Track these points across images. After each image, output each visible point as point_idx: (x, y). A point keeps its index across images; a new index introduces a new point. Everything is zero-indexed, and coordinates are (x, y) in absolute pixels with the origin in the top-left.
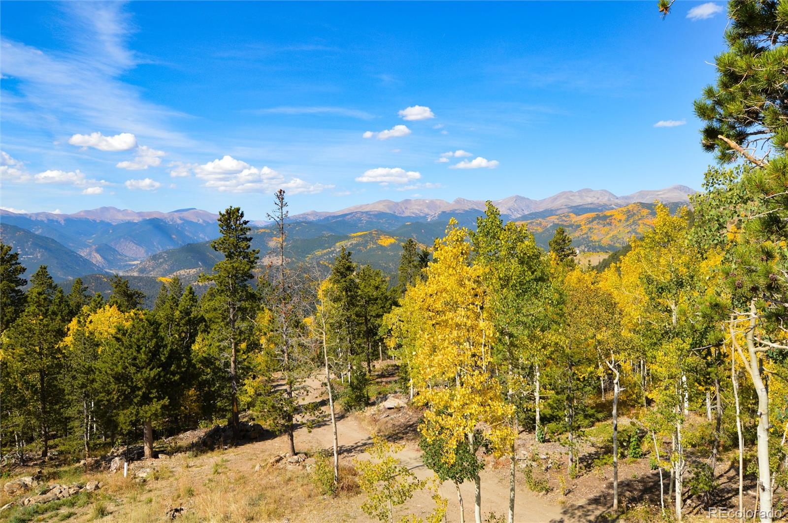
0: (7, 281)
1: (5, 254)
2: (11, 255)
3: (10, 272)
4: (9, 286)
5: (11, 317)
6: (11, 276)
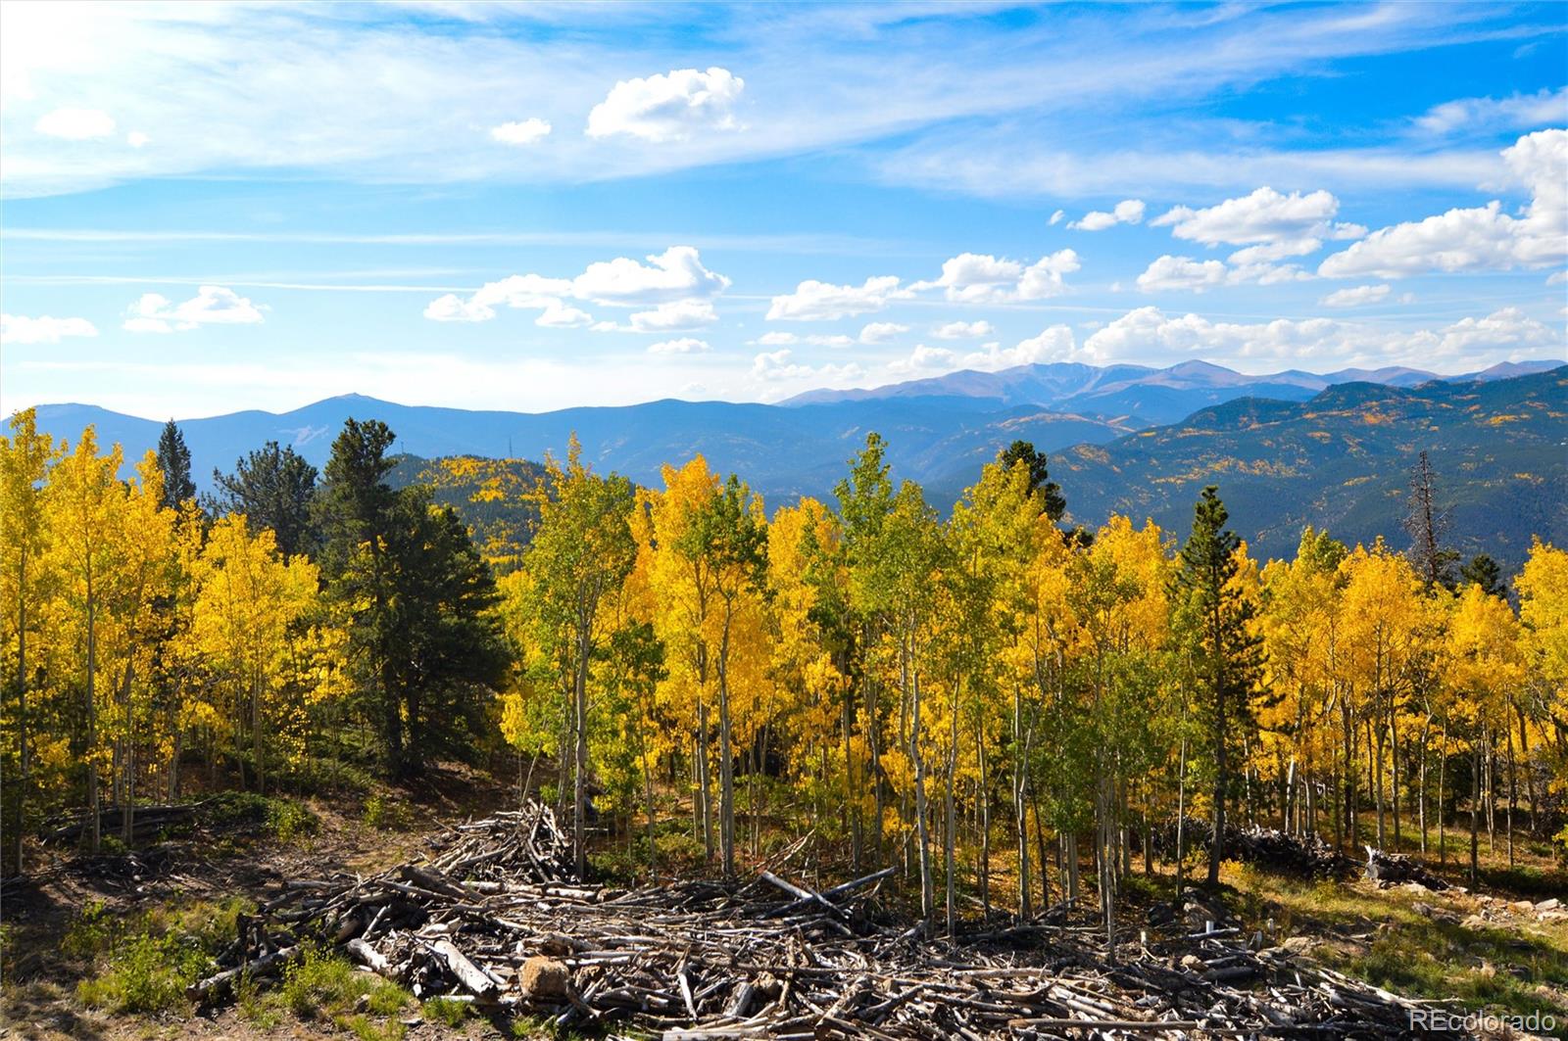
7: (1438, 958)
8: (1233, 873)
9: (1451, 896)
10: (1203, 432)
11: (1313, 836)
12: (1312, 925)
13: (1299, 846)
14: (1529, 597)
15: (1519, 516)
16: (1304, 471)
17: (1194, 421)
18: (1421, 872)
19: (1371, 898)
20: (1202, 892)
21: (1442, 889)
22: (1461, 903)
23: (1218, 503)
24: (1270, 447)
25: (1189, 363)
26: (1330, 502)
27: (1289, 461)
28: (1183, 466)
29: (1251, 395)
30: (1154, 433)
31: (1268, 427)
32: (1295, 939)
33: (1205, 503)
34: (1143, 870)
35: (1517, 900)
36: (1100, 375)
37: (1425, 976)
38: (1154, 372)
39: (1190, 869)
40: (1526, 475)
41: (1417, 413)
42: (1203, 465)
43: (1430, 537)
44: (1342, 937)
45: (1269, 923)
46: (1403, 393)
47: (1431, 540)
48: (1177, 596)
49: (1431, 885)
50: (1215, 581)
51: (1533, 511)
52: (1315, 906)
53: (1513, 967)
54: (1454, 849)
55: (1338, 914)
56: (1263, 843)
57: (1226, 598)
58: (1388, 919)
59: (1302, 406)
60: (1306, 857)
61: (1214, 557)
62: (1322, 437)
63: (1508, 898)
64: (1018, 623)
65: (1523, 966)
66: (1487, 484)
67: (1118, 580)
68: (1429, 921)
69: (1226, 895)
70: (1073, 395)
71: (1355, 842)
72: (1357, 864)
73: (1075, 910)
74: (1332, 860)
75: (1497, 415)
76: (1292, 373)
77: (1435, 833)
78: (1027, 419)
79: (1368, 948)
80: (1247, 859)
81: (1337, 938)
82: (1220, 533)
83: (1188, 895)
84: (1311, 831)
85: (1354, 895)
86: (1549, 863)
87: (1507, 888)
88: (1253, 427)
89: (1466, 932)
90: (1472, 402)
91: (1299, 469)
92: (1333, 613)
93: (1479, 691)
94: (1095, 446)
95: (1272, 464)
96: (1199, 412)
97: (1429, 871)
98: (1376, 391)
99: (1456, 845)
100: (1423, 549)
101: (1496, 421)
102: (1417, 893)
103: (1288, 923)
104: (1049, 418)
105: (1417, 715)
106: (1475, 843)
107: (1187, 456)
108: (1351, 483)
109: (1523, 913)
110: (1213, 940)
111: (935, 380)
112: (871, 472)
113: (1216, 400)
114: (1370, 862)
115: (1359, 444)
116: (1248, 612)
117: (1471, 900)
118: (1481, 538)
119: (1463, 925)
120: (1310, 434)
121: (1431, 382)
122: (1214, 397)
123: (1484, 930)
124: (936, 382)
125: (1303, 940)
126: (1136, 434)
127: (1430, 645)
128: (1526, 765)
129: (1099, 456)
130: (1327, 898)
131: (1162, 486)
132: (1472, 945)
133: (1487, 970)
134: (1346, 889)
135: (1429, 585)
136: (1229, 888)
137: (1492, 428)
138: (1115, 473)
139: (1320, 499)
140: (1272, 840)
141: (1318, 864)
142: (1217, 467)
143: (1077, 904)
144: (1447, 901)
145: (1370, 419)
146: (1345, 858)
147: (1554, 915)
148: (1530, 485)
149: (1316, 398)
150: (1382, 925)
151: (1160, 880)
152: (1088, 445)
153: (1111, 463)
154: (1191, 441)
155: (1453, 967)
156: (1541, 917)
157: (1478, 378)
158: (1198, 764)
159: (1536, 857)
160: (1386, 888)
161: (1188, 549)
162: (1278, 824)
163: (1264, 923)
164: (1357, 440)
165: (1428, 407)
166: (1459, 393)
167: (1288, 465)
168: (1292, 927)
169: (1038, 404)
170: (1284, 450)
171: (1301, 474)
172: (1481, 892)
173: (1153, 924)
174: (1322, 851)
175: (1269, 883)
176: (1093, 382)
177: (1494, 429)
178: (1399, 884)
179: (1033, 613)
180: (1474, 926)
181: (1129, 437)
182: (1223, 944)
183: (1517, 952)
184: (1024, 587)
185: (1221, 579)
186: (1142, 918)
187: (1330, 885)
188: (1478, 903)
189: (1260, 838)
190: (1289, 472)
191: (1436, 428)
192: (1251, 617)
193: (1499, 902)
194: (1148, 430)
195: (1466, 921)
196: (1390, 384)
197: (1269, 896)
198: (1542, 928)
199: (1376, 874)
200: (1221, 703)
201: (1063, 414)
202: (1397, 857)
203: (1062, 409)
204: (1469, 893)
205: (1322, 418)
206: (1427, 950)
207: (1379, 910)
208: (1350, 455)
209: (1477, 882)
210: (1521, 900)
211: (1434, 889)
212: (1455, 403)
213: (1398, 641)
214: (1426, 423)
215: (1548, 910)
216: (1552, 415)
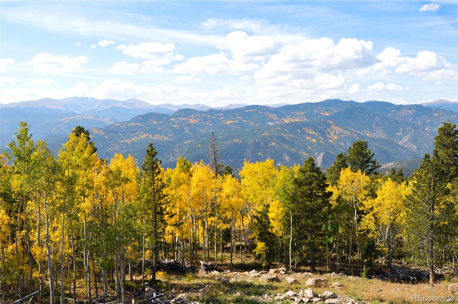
0: (452, 148)
1: (452, 130)
2: (456, 131)
3: (454, 142)
4: (453, 152)
5: (453, 173)
6: (455, 145)
7: (224, 293)
8: (160, 276)
9: (226, 274)
10: (137, 124)
11: (184, 260)
12: (187, 289)
13: (180, 264)
14: (243, 178)
15: (235, 153)
16: (171, 138)
17: (134, 120)
18: (217, 267)
19: (203, 278)
20: (151, 284)
21: (223, 272)
22: (228, 275)
23: (154, 149)
24: (160, 130)
25: (132, 99)
26: (179, 149)
27: (166, 135)
28: (130, 136)
29: (154, 111)
30: (120, 124)
31: (159, 123)
32: (181, 294)
33: (149, 149)
34: (129, 279)
35: (244, 272)
36: (100, 102)
37: (221, 299)
38: (119, 102)
39: (146, 277)
40: (237, 140)
41: (205, 119)
42: (138, 136)
43: (215, 160)
44: (196, 291)
45: (173, 290)
46: (202, 112)
47: (216, 160)
48: (140, 181)
49: (220, 271)
50: (153, 175)
51: (239, 151)
52: (186, 283)
53: (245, 292)
54: (225, 259)
55: (194, 284)
56: (169, 264)
57: (157, 181)
58: (209, 284)
59: (170, 116)
60: (182, 267)
61: (153, 167)
62: (177, 127)
63: (241, 272)
64: (87, 193)
65: (247, 291)
66: (226, 143)
67: (122, 176)
68: (220, 282)
69: (158, 283)
70: (90, 109)
71: (196, 261)
72: (198, 268)
73: (108, 297)
74: (191, 267)
75: (228, 121)
76: (167, 104)
77: (219, 255)
78: (72, 118)
79: (204, 293)
80: (164, 270)
81: (194, 291)
82: (155, 159)
83: (146, 285)
84: (183, 258)
85: (198, 278)
86: (251, 260)
87: (240, 269)
88: (154, 122)
89: (231, 283)
90: (221, 116)
91: (169, 138)
92: (189, 185)
93: (232, 208)
94: (99, 129)
95: (161, 136)
96: (136, 117)
97: (218, 267)
98: (193, 112)
99: (225, 258)
100: (213, 164)
101: (228, 123)
102: (216, 274)
103: (178, 289)
104: (81, 118)
105: (214, 217)
106: (231, 256)
107: (132, 133)
108: (186, 142)
109: (246, 275)
110: (156, 299)
111: (34, 101)
112: (24, 137)
113: (142, 113)
114: (202, 266)
115: (188, 129)
116: (163, 186)
117: (231, 274)
118: (225, 160)
119: (230, 282)
120: (173, 126)
121: (209, 109)
122: (141, 112)
123: (236, 282)
124: (34, 102)
125: (184, 294)
126: (113, 124)
127: (217, 194)
128: (244, 230)
129: (100, 132)
130: (190, 279)
131: (123, 143)
132: (233, 287)
133: (238, 294)
134: (195, 276)
135: (216, 175)
136: (159, 281)
137: (227, 125)
138: (106, 138)
139: (176, 148)
140: (172, 263)
141: (186, 269)
142: (142, 137)
143: (108, 295)
144: (225, 275)
145: (191, 121)
146: (194, 266)
147: (254, 275)
148: (238, 143)
149: (174, 113)
150: (207, 285)
151: (136, 282)
152: (96, 128)
153: (105, 135)
154: (133, 127)
155: (229, 295)
156: (251, 276)
157: (223, 109)
158: (149, 239)
159: (247, 258)
160: (207, 274)
161: (144, 165)
162: (173, 258)
163: (171, 291)
164: (188, 128)
165: (209, 118)
166: (218, 113)
167: (166, 136)
168: (180, 290)
169: (77, 112)
170: (164, 131)
171: (170, 139)
172: (234, 271)
173: (135, 297)
174: (187, 265)
175: (171, 278)
176: (97, 105)
177: (228, 125)
178: (210, 272)
179: (92, 189)
180: (233, 282)
181: (111, 125)
182: (159, 299)
183: (246, 288)
184: (88, 180)
185: (155, 175)
186: (131, 295)
187: (191, 275)
188: (233, 274)
189: (168, 263)
190: (166, 139)
191: (211, 124)
192: (165, 187)
193: (239, 273)
194: (118, 123)
195: (231, 281)
196: (197, 110)
197: (172, 282)
198: (251, 279)
199: (204, 270)
200: (155, 217)
201: (86, 116)
202: (209, 263)
203: (86, 114)
204: (230, 272)
205: (176, 120)
206: (221, 291)
207: (205, 281)
208: (186, 133)
209: (232, 268)
210: (245, 272)
211: (221, 272)
212: (217, 116)
213: (208, 193)
214: (208, 123)
215: (253, 273)
216: (244, 121)
